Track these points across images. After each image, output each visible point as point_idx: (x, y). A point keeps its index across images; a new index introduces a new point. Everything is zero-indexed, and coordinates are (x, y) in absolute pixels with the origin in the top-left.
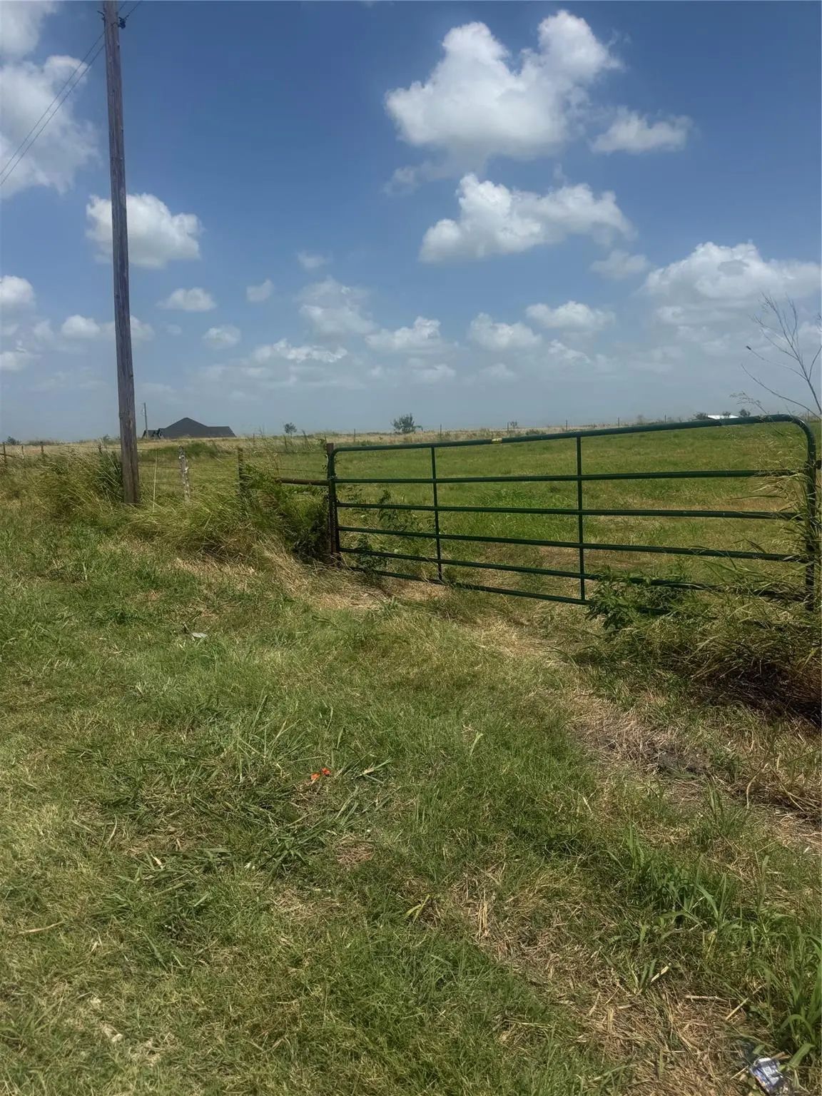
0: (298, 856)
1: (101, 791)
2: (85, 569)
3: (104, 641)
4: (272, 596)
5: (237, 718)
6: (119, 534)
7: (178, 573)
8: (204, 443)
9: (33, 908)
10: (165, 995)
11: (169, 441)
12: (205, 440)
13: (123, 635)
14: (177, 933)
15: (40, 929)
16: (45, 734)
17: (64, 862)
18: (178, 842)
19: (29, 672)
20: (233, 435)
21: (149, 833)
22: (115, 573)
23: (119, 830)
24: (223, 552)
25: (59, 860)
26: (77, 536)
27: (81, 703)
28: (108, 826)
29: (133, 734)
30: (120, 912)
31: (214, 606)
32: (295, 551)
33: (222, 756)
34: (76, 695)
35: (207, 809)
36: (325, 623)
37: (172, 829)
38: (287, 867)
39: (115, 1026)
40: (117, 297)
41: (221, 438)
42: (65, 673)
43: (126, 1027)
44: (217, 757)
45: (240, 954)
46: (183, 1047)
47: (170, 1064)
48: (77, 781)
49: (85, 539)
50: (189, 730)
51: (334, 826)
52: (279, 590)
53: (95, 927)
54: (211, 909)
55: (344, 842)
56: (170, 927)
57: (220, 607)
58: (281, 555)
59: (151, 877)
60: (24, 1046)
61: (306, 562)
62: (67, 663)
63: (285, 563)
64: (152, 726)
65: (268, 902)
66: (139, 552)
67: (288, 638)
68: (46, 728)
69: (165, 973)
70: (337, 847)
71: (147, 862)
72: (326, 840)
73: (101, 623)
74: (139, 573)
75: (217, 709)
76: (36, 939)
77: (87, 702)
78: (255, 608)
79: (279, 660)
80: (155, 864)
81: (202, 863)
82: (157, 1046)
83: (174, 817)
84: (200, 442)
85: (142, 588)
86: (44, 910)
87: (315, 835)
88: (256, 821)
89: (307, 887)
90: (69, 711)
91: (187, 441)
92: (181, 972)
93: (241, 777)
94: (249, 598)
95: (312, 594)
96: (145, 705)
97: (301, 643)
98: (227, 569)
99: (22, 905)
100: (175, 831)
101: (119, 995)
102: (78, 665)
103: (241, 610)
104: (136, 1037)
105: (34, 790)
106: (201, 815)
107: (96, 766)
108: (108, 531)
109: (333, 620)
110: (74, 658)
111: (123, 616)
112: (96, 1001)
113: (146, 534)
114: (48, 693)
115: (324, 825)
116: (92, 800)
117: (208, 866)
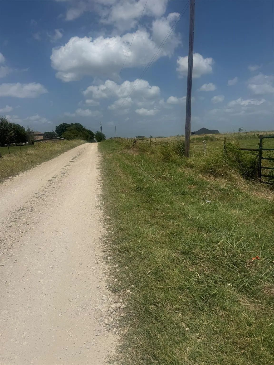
0: (248, 286)
1: (180, 248)
2: (172, 176)
3: (178, 200)
4: (234, 190)
5: (223, 232)
6: (182, 166)
7: (201, 180)
8: (209, 136)
9: (161, 280)
10: (202, 320)
11: (197, 135)
12: (209, 135)
13: (184, 199)
14: (206, 301)
15: (163, 287)
16: (163, 226)
17: (170, 268)
18: (205, 270)
19: (158, 207)
20: (219, 133)
21: (195, 265)
22: (181, 178)
23: (186, 262)
24: (216, 174)
25: (168, 267)
26: (170, 166)
27: (173, 218)
28: (182, 259)
29: (189, 231)
30: (187, 289)
31: (213, 192)
32: (243, 175)
33: (218, 244)
34: (171, 216)
35: (214, 261)
36: (255, 202)
37: (203, 265)
38: (244, 289)
39: (187, 325)
40: (188, 89)
41: (215, 134)
42: (168, 208)
43: (190, 327)
44: (217, 244)
45: (228, 315)
46: (209, 340)
47: (205, 344)
48: (173, 242)
49: (173, 167)
50: (207, 233)
51: (262, 278)
52: (237, 188)
53: (180, 291)
54: (217, 296)
55: (266, 285)
56: (204, 298)
57: (215, 193)
58: (238, 176)
59: (196, 279)
60: (160, 321)
61: (247, 179)
62: (168, 205)
63: (239, 179)
64: (195, 229)
65: (237, 299)
66: (188, 172)
67: (241, 206)
68: (163, 224)
69: (202, 313)
70: (263, 286)
71: (195, 275)
72: (259, 283)
73: (178, 194)
74: (188, 179)
75: (216, 228)
76: (163, 289)
77: (174, 218)
78: (228, 194)
79: (238, 214)
80: (198, 276)
81: (214, 280)
82: (200, 336)
83: (203, 262)
84: (208, 136)
85: (189, 184)
86: (165, 281)
87: (254, 280)
88: (232, 270)
89: (252, 298)
90: (169, 220)
91: (203, 136)
92: (207, 314)
93: (226, 253)
94: (225, 191)
95: (249, 191)
96: (192, 222)
97: (246, 209)
98: (218, 180)
99: (158, 278)
100: (204, 266)
101: (188, 315)
102: (171, 206)
103: (223, 194)
104: (193, 331)
105: (160, 243)
106: (212, 263)
107: (178, 239)
108: (179, 165)
109: (258, 202)
110: (170, 204)
111: (184, 192)
112: (180, 315)
113: (190, 166)
114: (163, 214)
115: (258, 277)
116: (177, 250)
117: (216, 281)
